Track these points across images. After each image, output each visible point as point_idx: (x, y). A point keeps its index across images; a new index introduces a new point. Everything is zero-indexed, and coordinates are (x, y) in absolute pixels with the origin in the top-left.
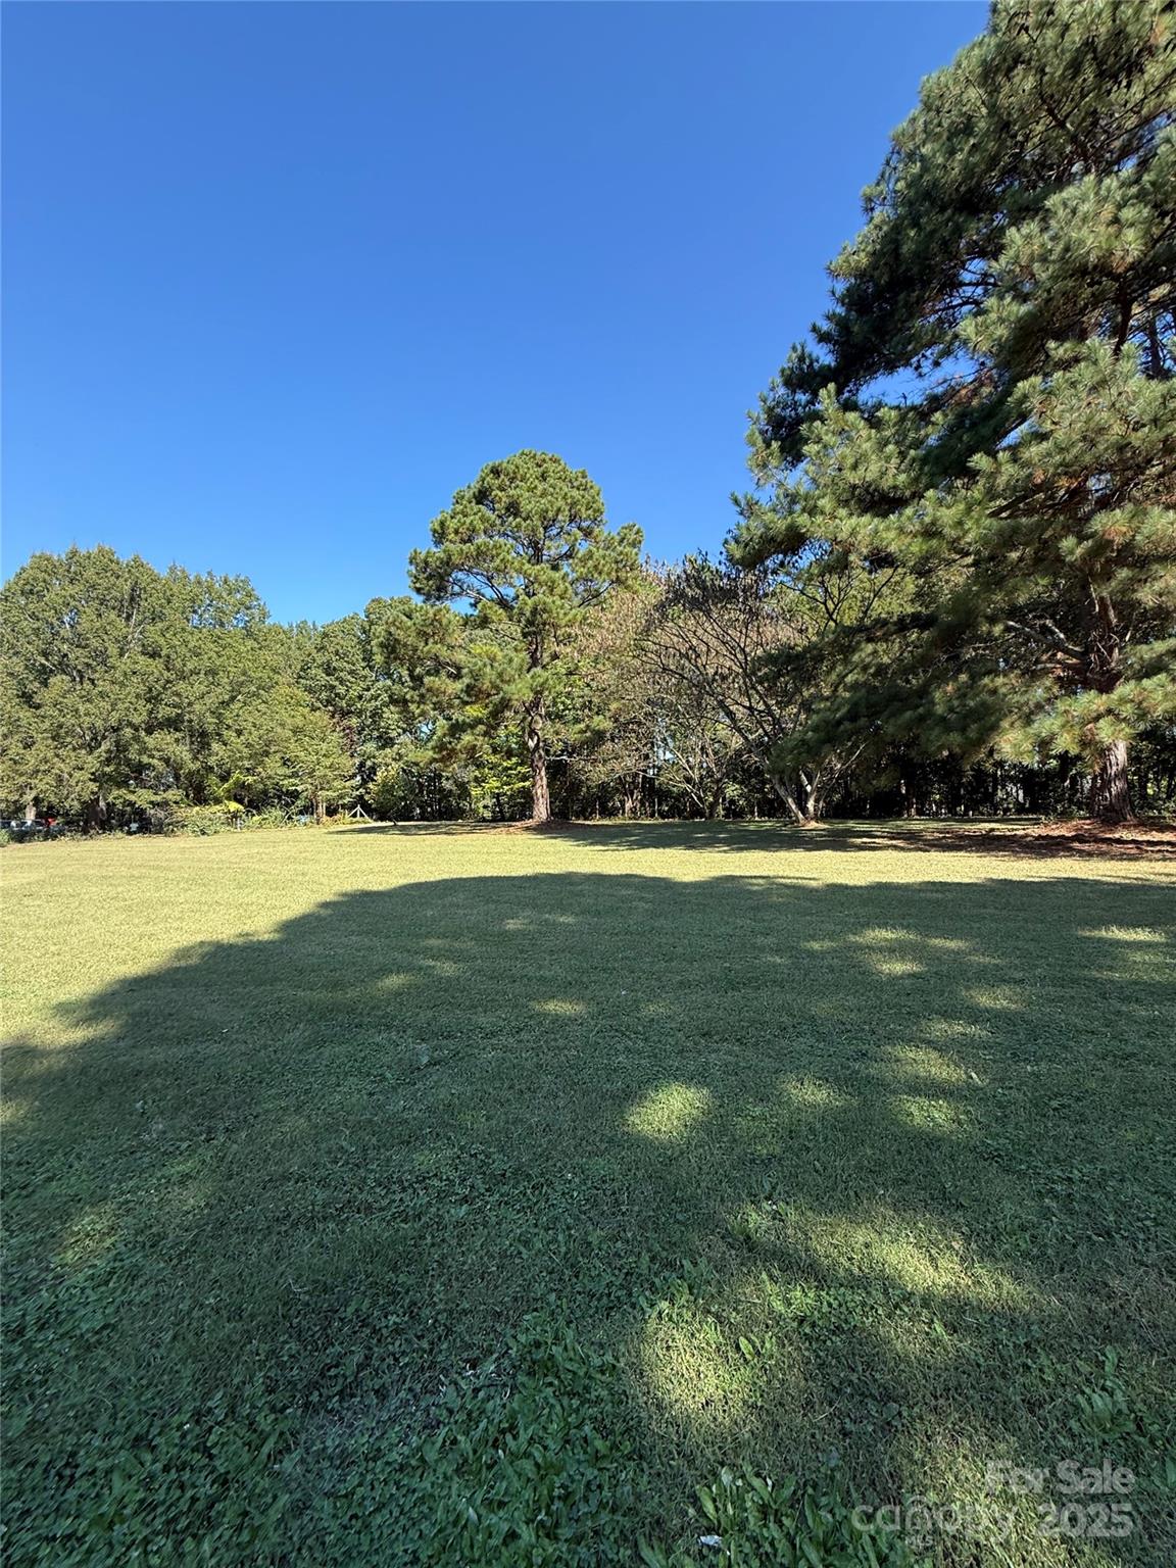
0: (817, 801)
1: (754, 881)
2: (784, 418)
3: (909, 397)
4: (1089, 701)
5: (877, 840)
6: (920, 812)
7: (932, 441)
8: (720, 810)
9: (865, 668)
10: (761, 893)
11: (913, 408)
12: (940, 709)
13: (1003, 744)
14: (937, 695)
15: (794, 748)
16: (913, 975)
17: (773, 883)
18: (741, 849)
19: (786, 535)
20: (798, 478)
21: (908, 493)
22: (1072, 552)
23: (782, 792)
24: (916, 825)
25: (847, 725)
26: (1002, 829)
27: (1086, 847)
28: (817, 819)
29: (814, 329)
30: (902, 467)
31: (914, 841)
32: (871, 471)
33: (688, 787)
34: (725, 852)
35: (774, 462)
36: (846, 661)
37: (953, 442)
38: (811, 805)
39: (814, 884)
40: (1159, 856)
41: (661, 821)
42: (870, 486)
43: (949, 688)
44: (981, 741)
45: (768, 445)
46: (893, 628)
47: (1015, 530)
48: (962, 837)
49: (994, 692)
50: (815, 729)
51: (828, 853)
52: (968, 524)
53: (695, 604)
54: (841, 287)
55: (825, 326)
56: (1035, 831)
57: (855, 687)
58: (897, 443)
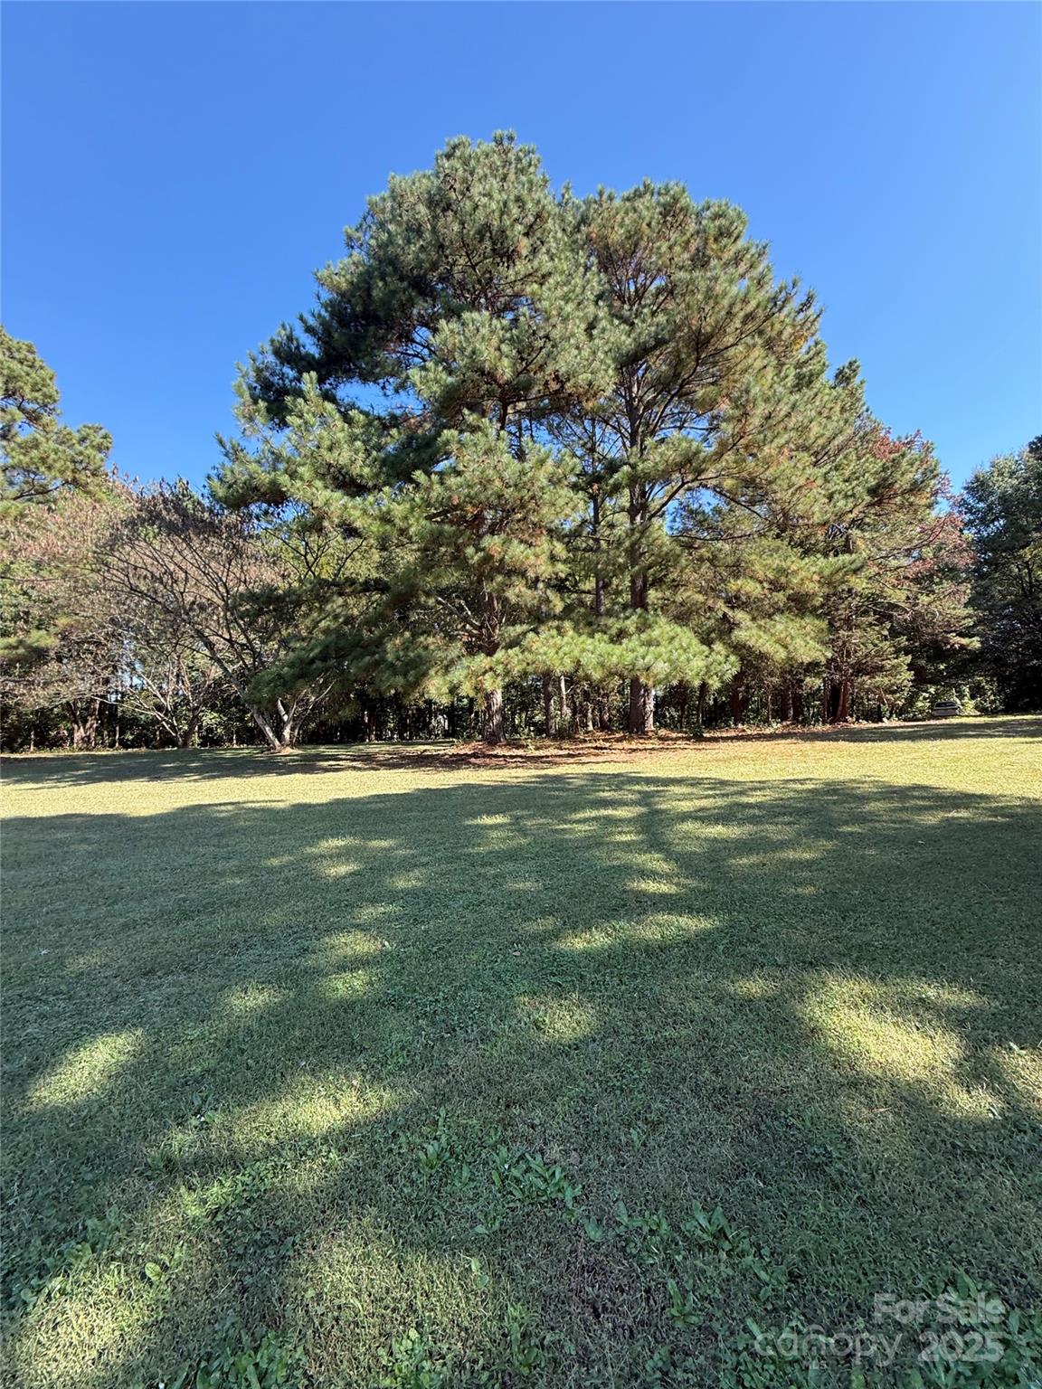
0: (293, 729)
1: (223, 808)
2: (273, 384)
3: (376, 408)
4: (481, 661)
5: (341, 763)
6: (379, 737)
7: (390, 448)
8: (196, 738)
9: (336, 617)
10: (229, 819)
11: (379, 418)
12: (390, 657)
13: (430, 687)
14: (389, 646)
15: (270, 682)
16: (353, 874)
17: (243, 808)
18: (214, 777)
19: (269, 488)
20: (283, 441)
21: (370, 484)
22: (472, 558)
23: (260, 721)
24: (373, 749)
25: (318, 664)
26: (431, 749)
27: (478, 761)
28: (292, 745)
29: (301, 318)
30: (367, 461)
31: (370, 761)
32: (343, 456)
33: (159, 715)
34: (195, 781)
35: (259, 419)
36: (321, 610)
37: (403, 456)
38: (287, 733)
39: (281, 805)
40: (514, 765)
41: (122, 751)
42: (342, 468)
43: (397, 642)
44: (416, 683)
45: (255, 403)
46: (360, 588)
47: (441, 533)
48: (403, 758)
49: (426, 648)
50: (291, 665)
51: (298, 776)
52: (412, 521)
53: (172, 529)
54: (326, 296)
55: (312, 322)
56: (452, 751)
57: (326, 631)
58: (364, 442)
